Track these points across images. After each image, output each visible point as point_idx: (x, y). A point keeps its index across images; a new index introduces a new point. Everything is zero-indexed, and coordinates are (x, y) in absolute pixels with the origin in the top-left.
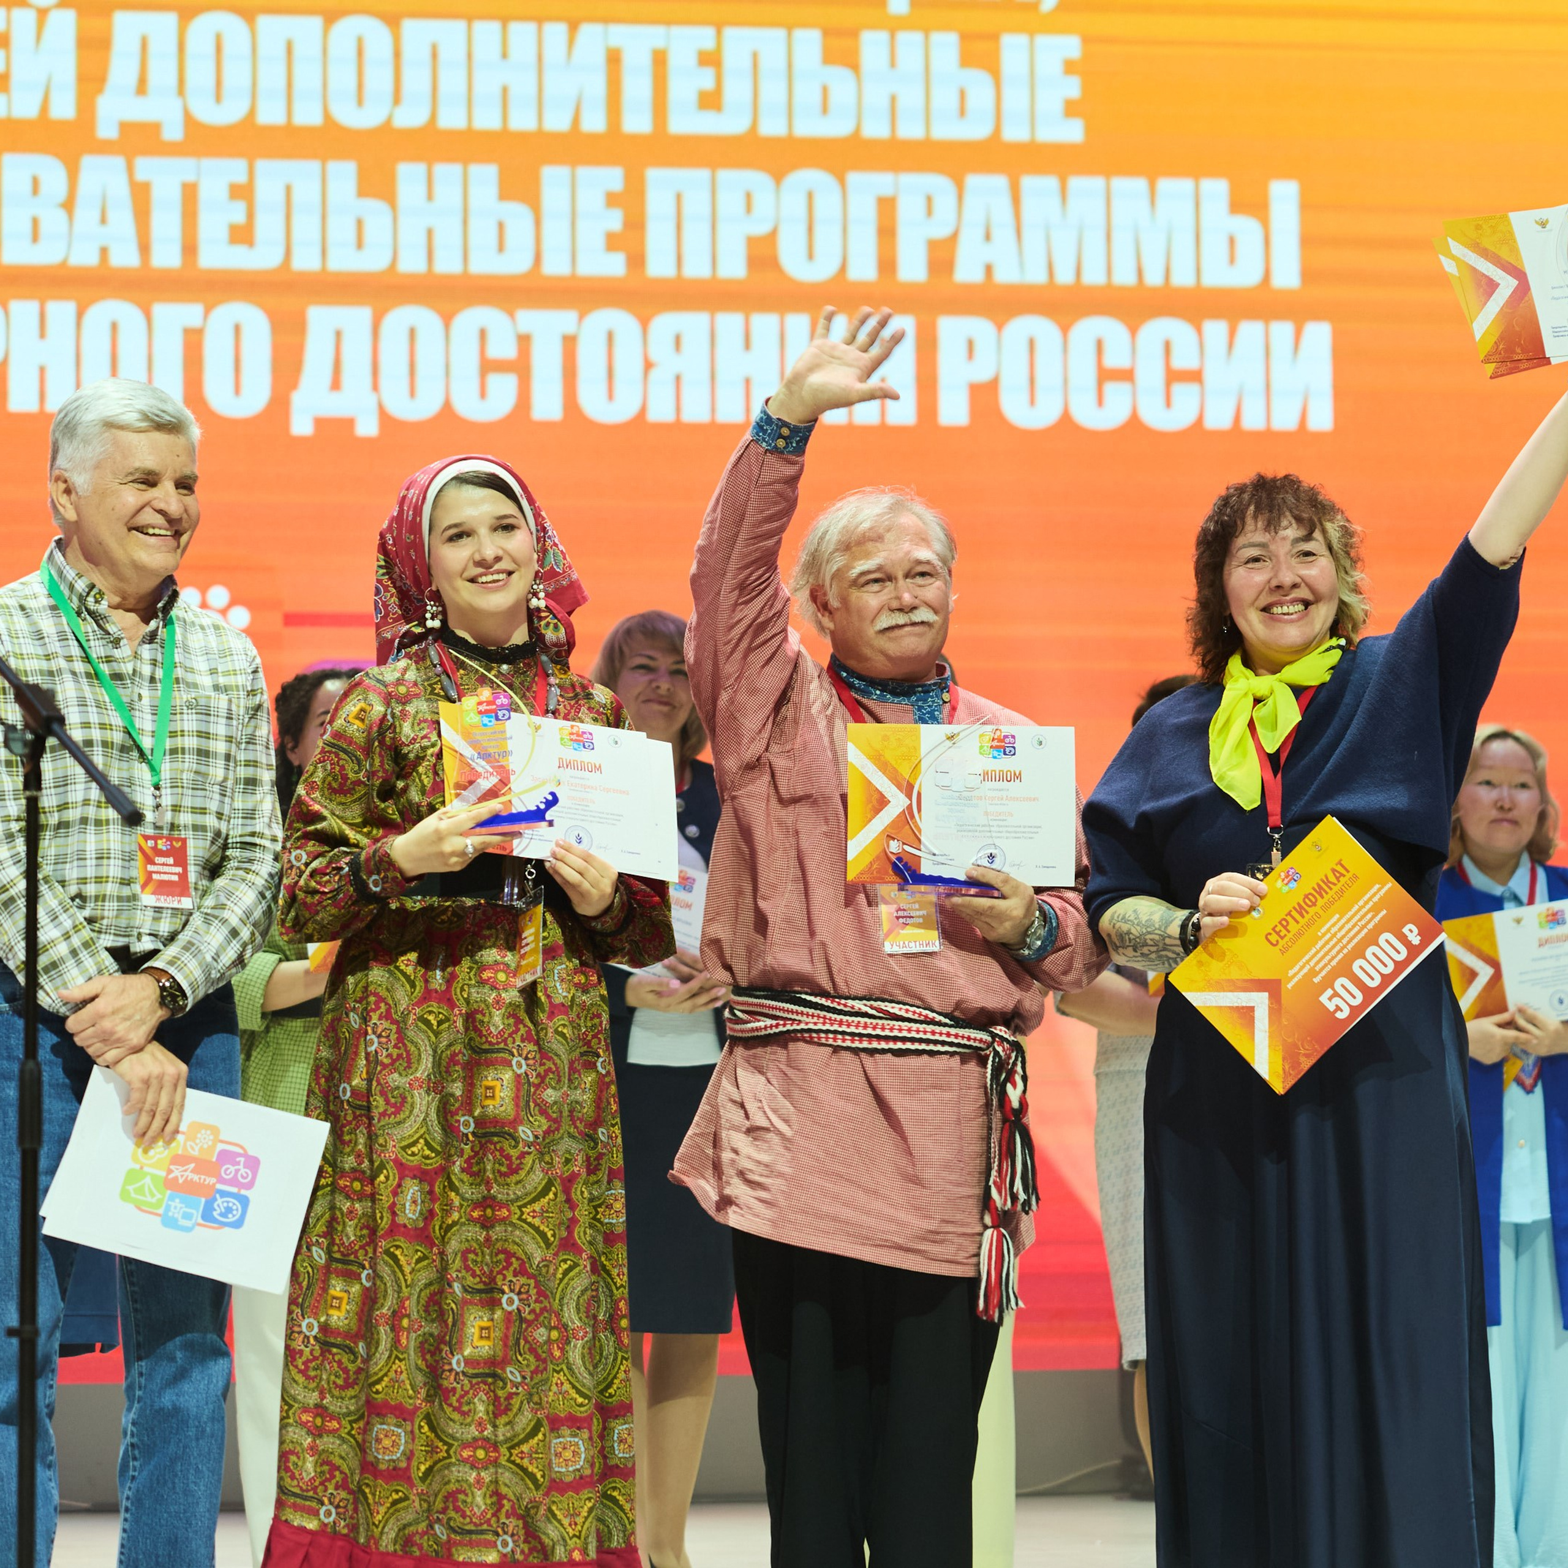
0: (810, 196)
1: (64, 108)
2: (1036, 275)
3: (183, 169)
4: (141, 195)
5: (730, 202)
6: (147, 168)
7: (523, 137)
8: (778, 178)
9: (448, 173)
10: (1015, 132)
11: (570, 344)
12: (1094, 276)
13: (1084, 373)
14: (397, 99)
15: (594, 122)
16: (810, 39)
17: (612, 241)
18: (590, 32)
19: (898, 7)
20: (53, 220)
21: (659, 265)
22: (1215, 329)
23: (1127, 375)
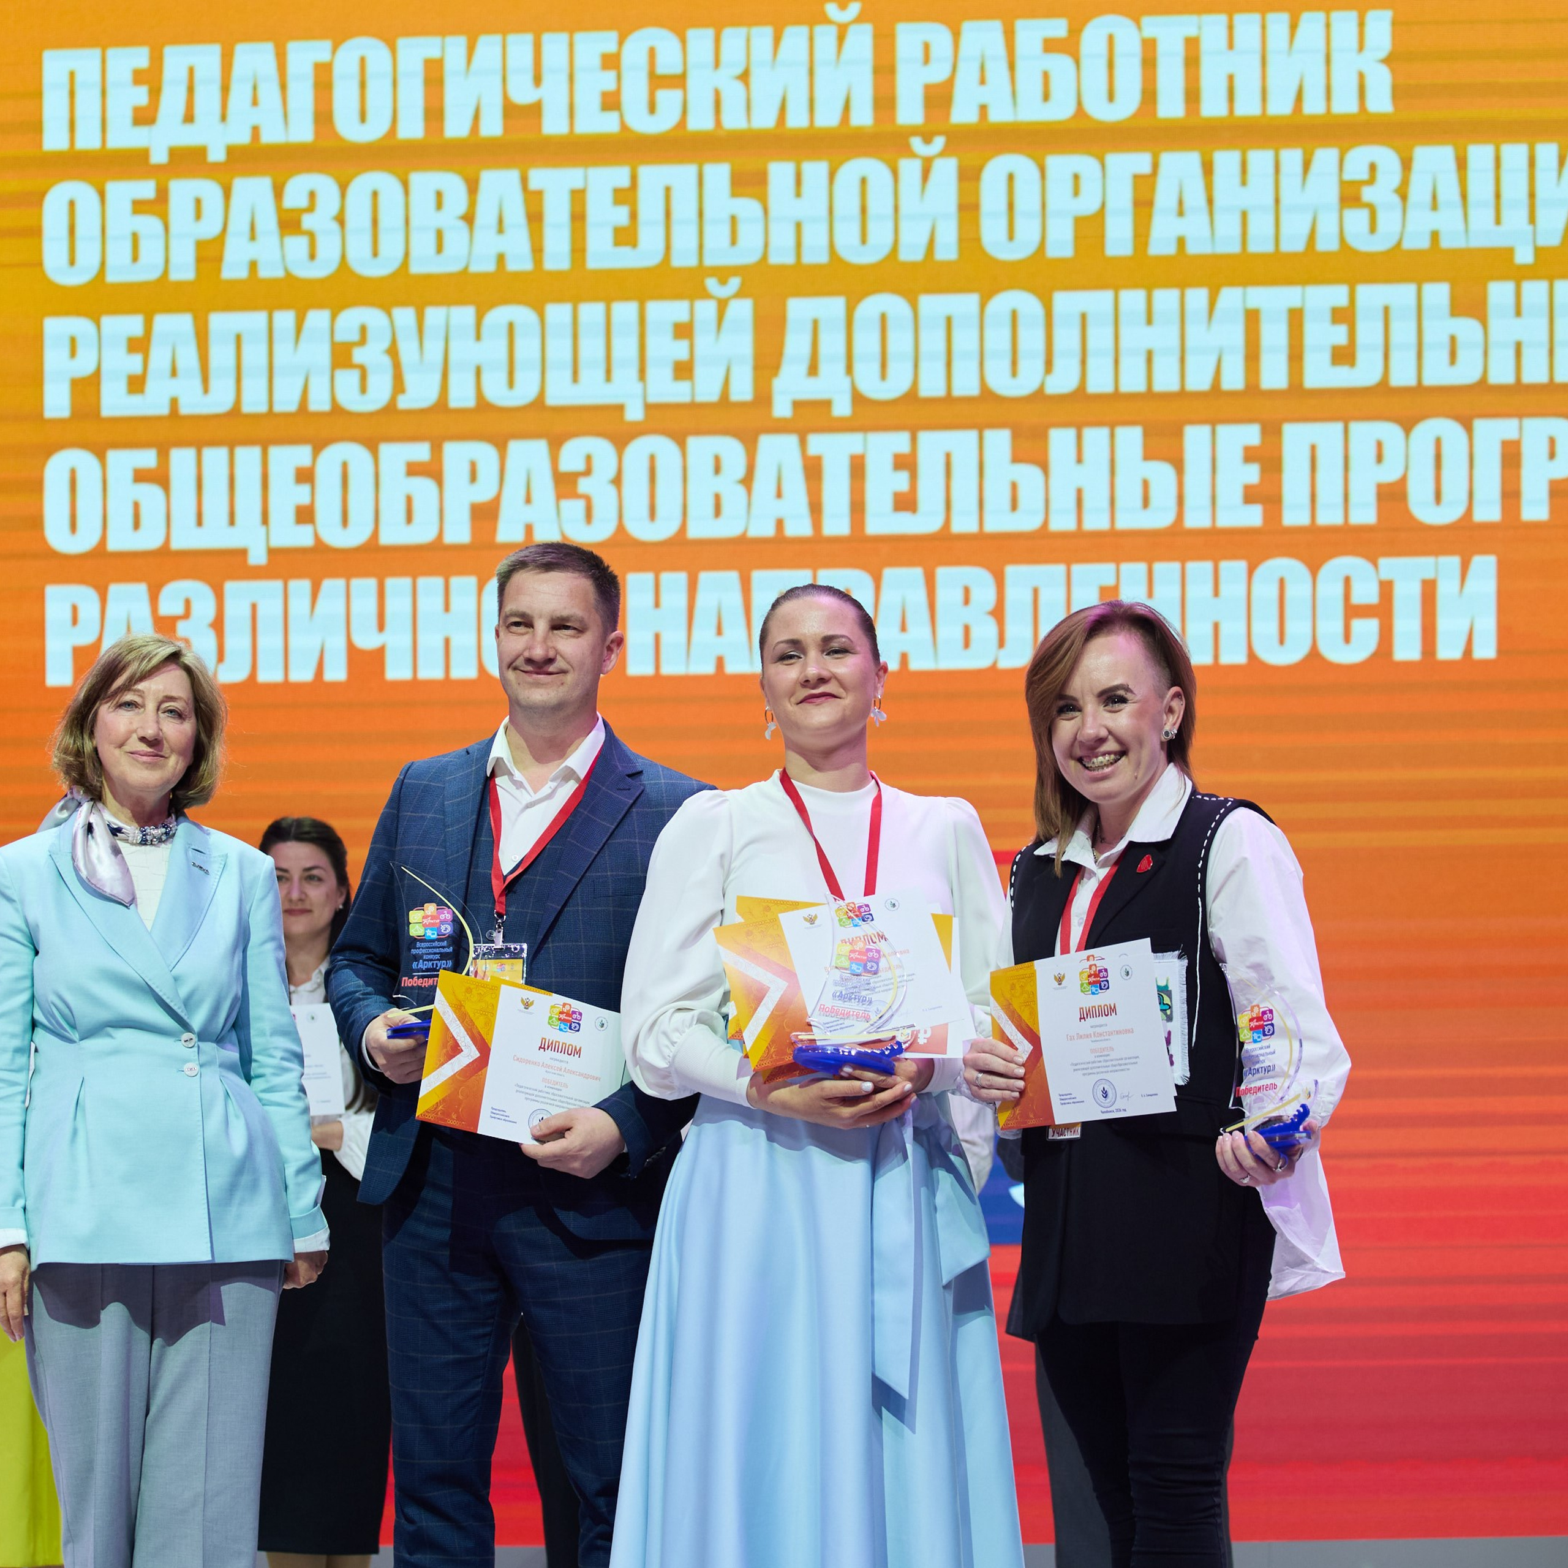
0: (1438, 446)
1: (742, 390)
3: (847, 444)
4: (813, 469)
5: (1362, 452)
6: (817, 444)
7: (1168, 397)
8: (1408, 428)
9: (1096, 437)
14: (1049, 368)
15: (1234, 380)
16: (1438, 294)
17: (1250, 496)
18: (1231, 298)
19: (1524, 256)
20: (732, 497)
21: (1295, 515)
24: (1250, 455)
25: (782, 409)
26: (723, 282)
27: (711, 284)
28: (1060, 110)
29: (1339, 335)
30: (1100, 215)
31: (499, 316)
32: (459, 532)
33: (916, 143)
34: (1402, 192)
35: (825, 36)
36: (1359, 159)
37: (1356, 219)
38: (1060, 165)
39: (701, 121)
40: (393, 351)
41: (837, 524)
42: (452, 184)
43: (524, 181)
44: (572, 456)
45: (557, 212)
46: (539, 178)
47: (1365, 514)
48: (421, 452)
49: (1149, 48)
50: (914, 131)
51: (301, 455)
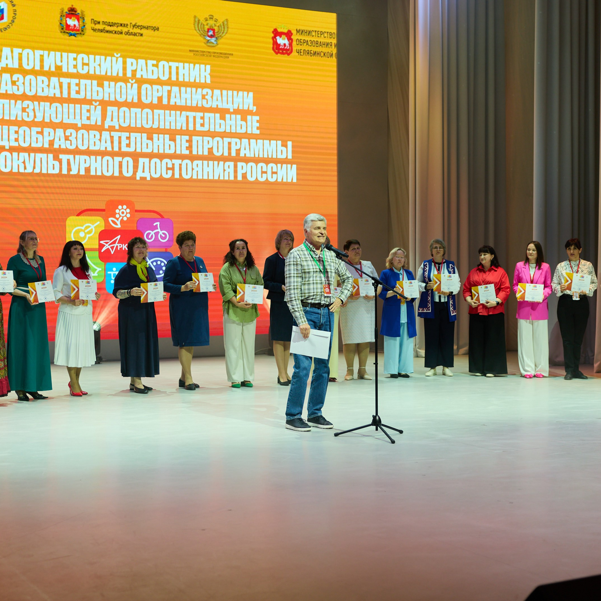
0: (218, 142)
1: (99, 123)
2: (252, 156)
3: (119, 134)
4: (112, 138)
5: (205, 142)
6: (113, 133)
7: (173, 130)
8: (213, 138)
9: (161, 136)
10: (249, 132)
11: (180, 165)
12: (261, 156)
13: (259, 172)
14: (153, 123)
15: (184, 128)
16: (218, 115)
17: (187, 148)
18: (184, 113)
19: (232, 110)
20: (98, 142)
21: (194, 152)
22: (279, 165)
23: (266, 172)
24: (187, 141)
25: (106, 127)
26: (96, 102)
27: (94, 103)
28: (155, 77)
29: (202, 121)
30: (162, 97)
31: (54, 105)
32: (46, 146)
33: (130, 80)
34: (212, 97)
35: (114, 59)
36: (205, 91)
37: (204, 102)
38: (155, 87)
39: (92, 72)
40: (34, 110)
41: (116, 149)
42: (45, 79)
43: (59, 80)
44: (68, 132)
45: (65, 87)
46: (62, 80)
47: (206, 153)
48: (39, 129)
49: (170, 67)
50: (130, 78)
51: (16, 128)
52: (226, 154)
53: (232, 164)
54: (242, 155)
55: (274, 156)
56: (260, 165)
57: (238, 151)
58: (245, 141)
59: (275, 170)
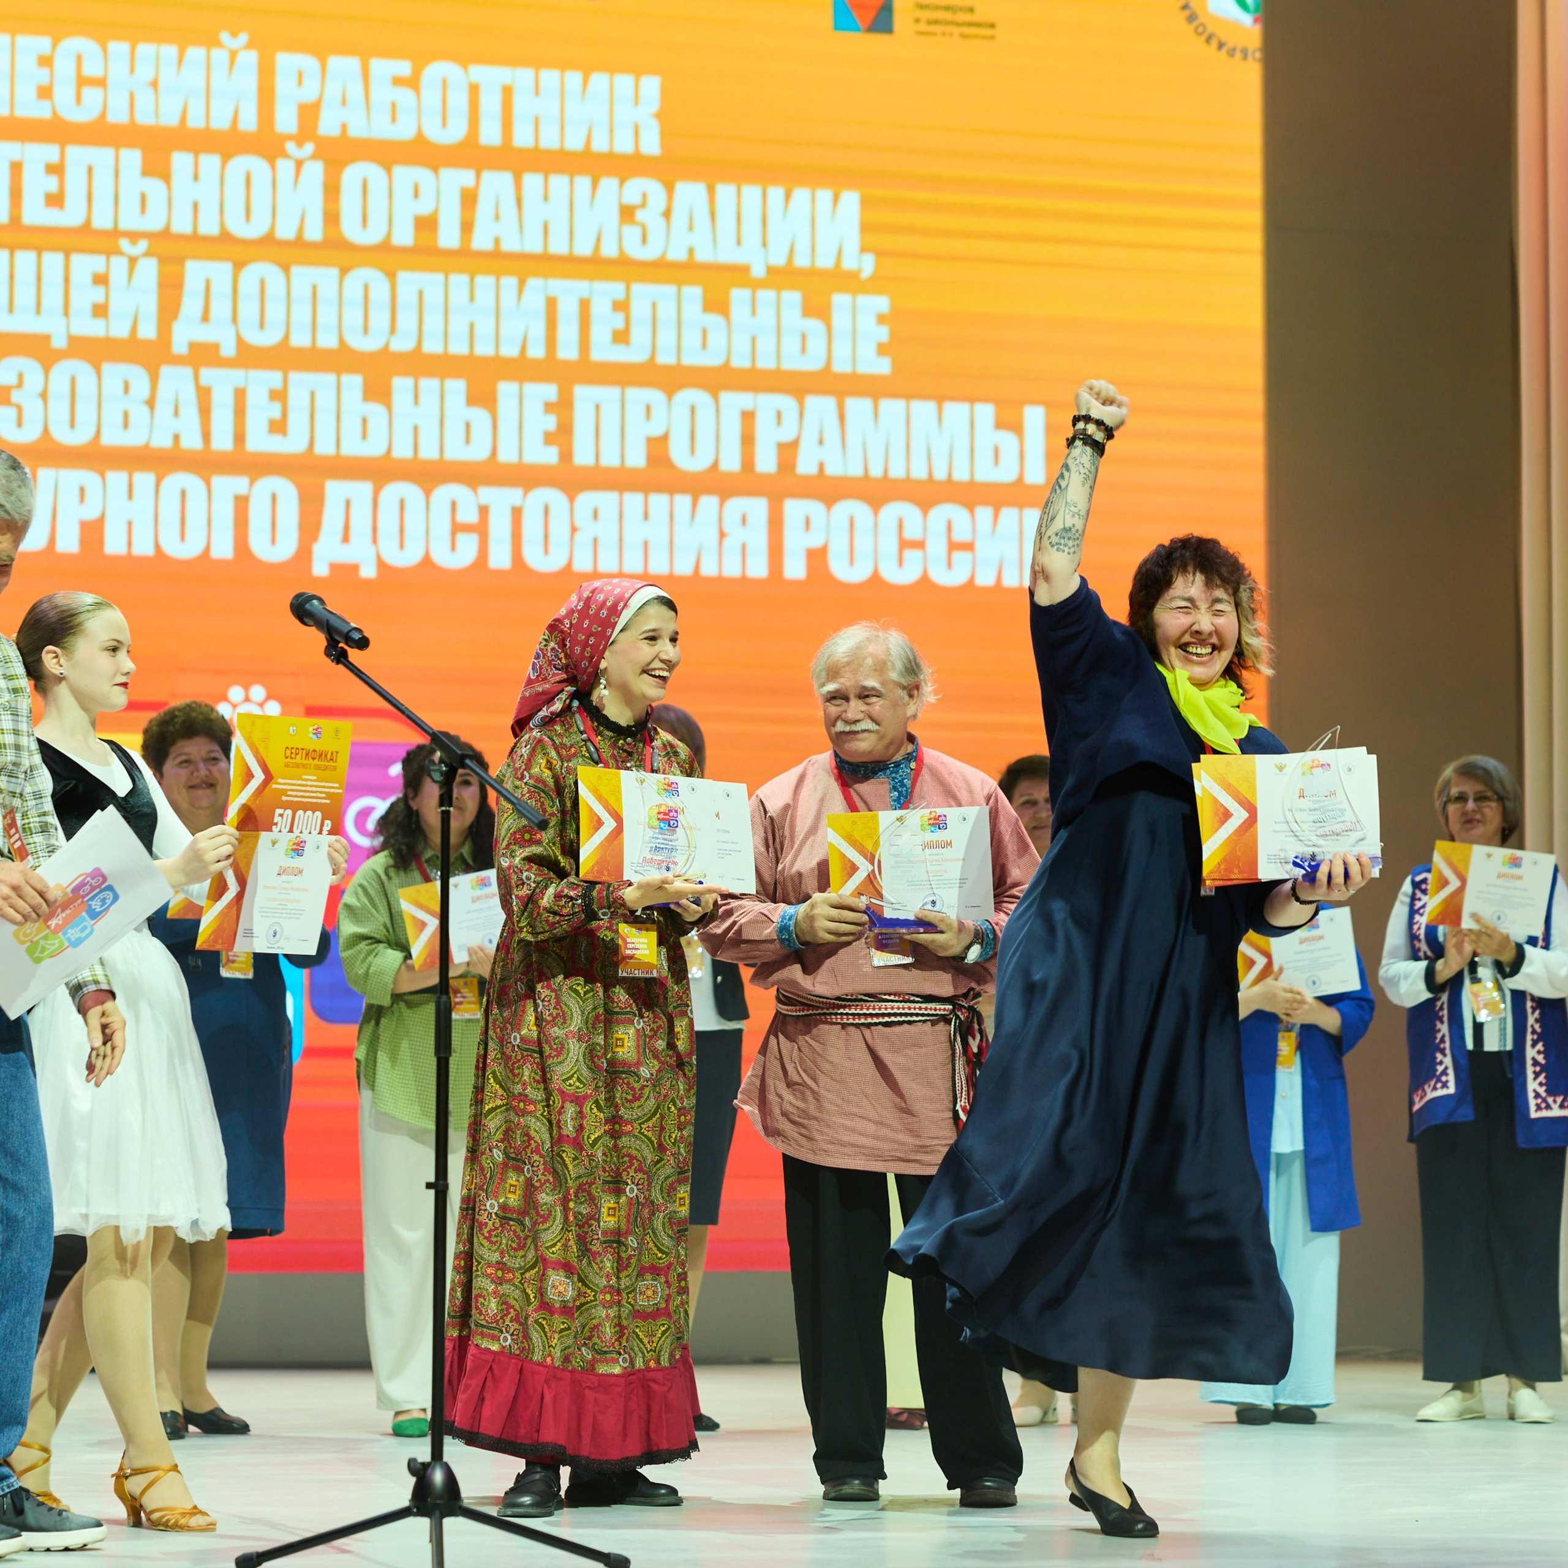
0: (693, 410)
1: (148, 331)
2: (855, 470)
3: (237, 377)
4: (204, 397)
5: (635, 412)
7: (485, 361)
8: (670, 395)
9: (429, 385)
10: (841, 366)
11: (517, 513)
12: (897, 471)
13: (889, 544)
15: (537, 351)
16: (693, 294)
17: (549, 439)
18: (535, 287)
19: (758, 271)
20: (138, 414)
21: (583, 456)
22: (984, 513)
23: (920, 545)
24: (549, 407)
25: (180, 347)
26: (134, 243)
27: (123, 244)
28: (404, 131)
29: (617, 320)
30: (434, 217)
33: (291, 147)
34: (667, 215)
35: (220, 57)
36: (634, 189)
37: (631, 234)
38: (405, 175)
39: (118, 115)
47: (637, 459)
50: (289, 137)
52: (731, 463)
53: (757, 508)
54: (806, 465)
55: (961, 474)
56: (893, 511)
57: (788, 451)
58: (821, 406)
59: (961, 534)
